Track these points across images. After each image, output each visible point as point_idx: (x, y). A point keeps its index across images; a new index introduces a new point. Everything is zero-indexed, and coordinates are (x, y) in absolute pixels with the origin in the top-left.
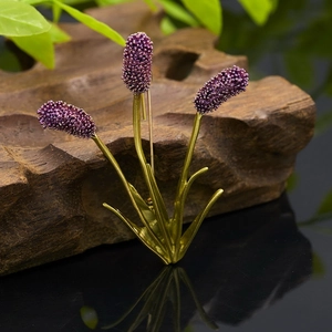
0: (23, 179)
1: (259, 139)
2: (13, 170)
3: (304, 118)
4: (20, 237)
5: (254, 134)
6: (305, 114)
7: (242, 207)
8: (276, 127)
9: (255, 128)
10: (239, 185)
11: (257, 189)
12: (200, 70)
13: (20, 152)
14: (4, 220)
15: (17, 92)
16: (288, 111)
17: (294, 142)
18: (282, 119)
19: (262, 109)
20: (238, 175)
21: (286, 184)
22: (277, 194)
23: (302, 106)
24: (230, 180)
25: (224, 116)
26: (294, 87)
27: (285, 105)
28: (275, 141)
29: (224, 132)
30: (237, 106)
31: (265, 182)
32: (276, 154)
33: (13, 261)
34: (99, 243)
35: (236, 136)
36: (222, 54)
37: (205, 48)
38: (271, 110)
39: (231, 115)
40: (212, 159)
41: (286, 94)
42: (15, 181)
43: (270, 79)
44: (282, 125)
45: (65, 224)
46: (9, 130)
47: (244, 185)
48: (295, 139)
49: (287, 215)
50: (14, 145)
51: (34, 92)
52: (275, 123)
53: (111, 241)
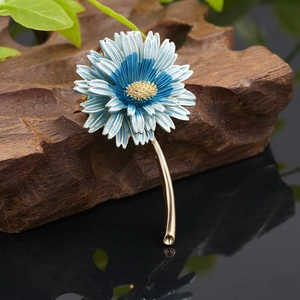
0: (40, 150)
1: (244, 104)
2: (31, 141)
3: (283, 84)
4: (39, 198)
5: (240, 100)
6: (284, 81)
7: (231, 161)
8: (259, 93)
9: (240, 95)
10: (228, 143)
11: (243, 146)
12: (192, 41)
13: (36, 123)
14: (24, 185)
15: (33, 66)
16: (269, 79)
17: (274, 105)
18: (263, 85)
19: (246, 78)
20: (227, 135)
21: (269, 139)
22: (261, 149)
23: (281, 73)
24: (220, 140)
25: (213, 85)
26: (275, 56)
27: (266, 74)
28: (258, 104)
29: (213, 99)
30: (224, 75)
31: (251, 140)
32: (260, 115)
33: (33, 219)
34: (107, 199)
35: (224, 102)
36: (212, 25)
37: (197, 20)
38: (254, 79)
39: (219, 84)
40: (203, 124)
41: (267, 62)
42: (32, 152)
43: (254, 48)
44: (264, 91)
45: (77, 185)
46: (27, 102)
47: (232, 144)
48: (276, 103)
49: (271, 166)
50: (31, 116)
51: (48, 66)
52: (258, 90)
53: (117, 196)
